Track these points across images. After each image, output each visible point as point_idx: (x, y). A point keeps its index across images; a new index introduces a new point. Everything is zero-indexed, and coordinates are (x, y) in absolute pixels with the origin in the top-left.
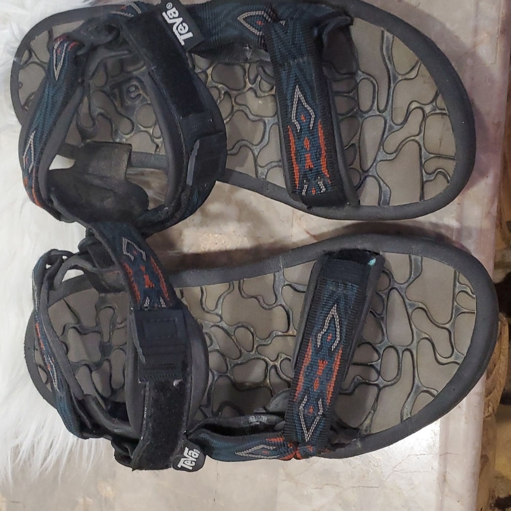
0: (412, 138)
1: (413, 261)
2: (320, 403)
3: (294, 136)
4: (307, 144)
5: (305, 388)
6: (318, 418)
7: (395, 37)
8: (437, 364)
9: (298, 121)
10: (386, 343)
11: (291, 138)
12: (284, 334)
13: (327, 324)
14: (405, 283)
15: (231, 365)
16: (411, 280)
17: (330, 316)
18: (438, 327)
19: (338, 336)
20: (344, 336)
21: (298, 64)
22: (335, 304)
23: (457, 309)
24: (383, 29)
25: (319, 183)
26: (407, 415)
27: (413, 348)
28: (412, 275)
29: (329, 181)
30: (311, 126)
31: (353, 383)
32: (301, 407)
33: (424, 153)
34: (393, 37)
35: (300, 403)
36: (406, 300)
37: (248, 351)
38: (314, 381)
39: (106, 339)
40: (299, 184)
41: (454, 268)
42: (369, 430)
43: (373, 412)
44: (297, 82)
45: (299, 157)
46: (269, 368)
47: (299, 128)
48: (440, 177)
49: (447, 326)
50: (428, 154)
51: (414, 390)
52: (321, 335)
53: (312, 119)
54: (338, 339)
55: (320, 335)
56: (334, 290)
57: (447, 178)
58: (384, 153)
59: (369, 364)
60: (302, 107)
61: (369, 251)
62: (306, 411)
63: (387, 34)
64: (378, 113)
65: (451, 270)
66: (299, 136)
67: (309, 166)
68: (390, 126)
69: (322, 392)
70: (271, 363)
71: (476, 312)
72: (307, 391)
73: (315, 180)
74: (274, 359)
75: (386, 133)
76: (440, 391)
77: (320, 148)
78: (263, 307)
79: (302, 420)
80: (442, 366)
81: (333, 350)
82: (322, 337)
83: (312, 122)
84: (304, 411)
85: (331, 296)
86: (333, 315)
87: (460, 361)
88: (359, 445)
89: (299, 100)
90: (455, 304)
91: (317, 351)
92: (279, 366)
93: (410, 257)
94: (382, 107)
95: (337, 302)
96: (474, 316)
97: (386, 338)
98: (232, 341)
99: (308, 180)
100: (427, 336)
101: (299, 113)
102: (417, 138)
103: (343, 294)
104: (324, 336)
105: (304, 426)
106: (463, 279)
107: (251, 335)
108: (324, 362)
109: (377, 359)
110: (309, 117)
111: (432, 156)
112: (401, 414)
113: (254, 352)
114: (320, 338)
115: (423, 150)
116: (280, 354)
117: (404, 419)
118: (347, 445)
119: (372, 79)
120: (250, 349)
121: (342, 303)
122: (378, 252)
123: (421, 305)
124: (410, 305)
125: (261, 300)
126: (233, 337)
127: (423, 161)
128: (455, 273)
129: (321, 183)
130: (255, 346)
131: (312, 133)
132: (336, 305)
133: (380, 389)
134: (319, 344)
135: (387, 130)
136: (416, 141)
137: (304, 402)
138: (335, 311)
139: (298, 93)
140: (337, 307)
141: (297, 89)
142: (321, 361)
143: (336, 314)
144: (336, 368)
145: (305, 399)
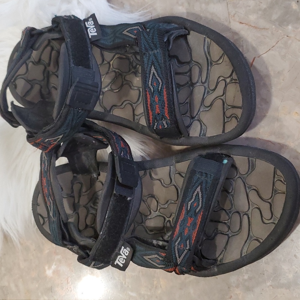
0: (220, 97)
1: (250, 161)
2: (188, 242)
3: (150, 95)
4: (157, 99)
5: (179, 233)
6: (186, 251)
7: (212, 41)
8: (262, 223)
9: (152, 86)
10: (233, 210)
11: (148, 96)
12: (175, 202)
13: (194, 197)
14: (246, 174)
15: (145, 219)
16: (249, 172)
17: (196, 192)
18: (264, 201)
19: (200, 204)
20: (204, 204)
21: (154, 54)
23: (276, 191)
24: (205, 36)
25: (163, 122)
26: (245, 253)
27: (249, 213)
28: (250, 170)
29: (169, 121)
30: (160, 88)
31: (214, 233)
32: (176, 244)
33: (226, 106)
34: (211, 41)
35: (175, 242)
36: (246, 184)
37: (154, 211)
38: (185, 229)
39: (76, 201)
40: (152, 122)
41: (274, 166)
42: (222, 261)
43: (225, 250)
44: (153, 63)
45: (152, 107)
46: (166, 222)
47: (152, 90)
48: (234, 119)
49: (270, 201)
50: (228, 106)
51: (249, 239)
53: (160, 85)
54: (200, 206)
55: (190, 203)
56: (200, 177)
57: (238, 120)
58: (204, 107)
59: (223, 222)
60: (155, 78)
61: (224, 155)
62: (179, 246)
64: (201, 84)
65: (272, 167)
66: (152, 95)
67: (158, 112)
68: (208, 91)
69: (189, 236)
70: (167, 219)
71: (286, 193)
72: (181, 234)
73: (161, 120)
74: (169, 217)
75: (205, 95)
76: (263, 240)
77: (164, 102)
78: (163, 186)
79: (176, 251)
80: (265, 225)
81: (197, 212)
84: (178, 246)
85: (198, 180)
86: (198, 192)
87: (276, 222)
88: (216, 269)
89: (154, 74)
90: (274, 187)
91: (188, 212)
92: (172, 221)
93: (248, 159)
94: (203, 81)
95: (201, 184)
96: (285, 195)
97: (234, 206)
98: (145, 205)
99: (157, 121)
100: (257, 207)
101: (153, 81)
102: (222, 97)
103: (205, 179)
104: (192, 204)
105: (177, 255)
106: (279, 172)
107: (156, 202)
108: (192, 219)
109: (228, 219)
110: (158, 84)
111: (230, 107)
112: (241, 253)
113: (158, 211)
115: (225, 104)
116: (173, 214)
117: (243, 255)
118: (208, 269)
119: (199, 65)
120: (155, 210)
121: (204, 185)
122: (229, 155)
123: (254, 188)
124: (248, 187)
125: (163, 182)
126: (146, 203)
127: (225, 110)
128: (275, 169)
129: (164, 122)
130: (158, 209)
131: (160, 93)
132: (200, 186)
133: (229, 237)
134: (189, 208)
135: (206, 93)
136: (222, 99)
137: (178, 241)
138: (200, 189)
139: (153, 70)
140: (201, 187)
141: (153, 68)
142: (190, 218)
143: (200, 191)
144: (198, 222)
145: (179, 239)
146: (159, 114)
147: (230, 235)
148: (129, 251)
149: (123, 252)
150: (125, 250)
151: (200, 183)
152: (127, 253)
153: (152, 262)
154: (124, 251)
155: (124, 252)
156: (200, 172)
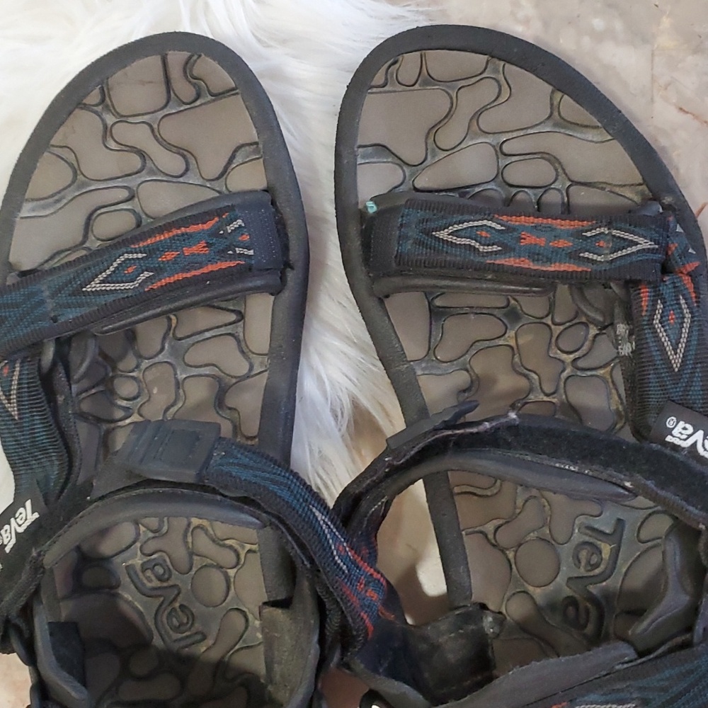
2: (589, 234)
3: (160, 279)
4: (170, 255)
5: (568, 259)
6: (614, 232)
7: (26, 196)
9: (136, 278)
11: (164, 282)
13: (464, 241)
17: (450, 238)
18: (455, 106)
19: (480, 223)
22: (432, 235)
23: (425, 82)
24: (18, 219)
25: (229, 231)
26: (602, 133)
27: (496, 140)
29: (224, 216)
30: (140, 256)
32: (599, 259)
35: (593, 262)
38: (556, 248)
44: (78, 292)
45: (191, 265)
47: (146, 274)
49: (452, 93)
52: (482, 247)
53: (131, 256)
54: (485, 222)
56: (411, 242)
60: (113, 276)
63: (24, 213)
66: (158, 271)
67: (203, 248)
69: (572, 235)
71: (423, 52)
72: (574, 256)
73: (225, 237)
76: (553, 87)
77: (174, 237)
79: (619, 253)
80: (513, 91)
81: (503, 228)
82: (484, 245)
83: (135, 256)
84: (606, 254)
85: (421, 244)
86: (449, 235)
87: (500, 63)
89: (102, 282)
90: (416, 87)
91: (507, 249)
93: (361, 164)
95: (428, 233)
96: (429, 53)
99: (229, 247)
101: (122, 278)
103: (416, 228)
104: (483, 242)
105: (629, 250)
108: (523, 236)
110: (128, 262)
114: (486, 247)
117: (608, 135)
121: (430, 225)
123: (430, 139)
124: (432, 156)
129: (230, 227)
131: (151, 252)
132: (434, 233)
133: (574, 183)
134: (495, 248)
137: (591, 256)
138: (442, 232)
139: (93, 286)
140: (436, 232)
141: (88, 289)
142: (522, 241)
143: (446, 230)
144: (532, 221)
145: (586, 255)
146: (209, 245)
147: (568, 183)
148: (678, 423)
149: (685, 440)
150: (675, 432)
151: (427, 235)
152: (685, 429)
153: (683, 340)
154: (679, 435)
155: (685, 437)
156: (399, 243)
